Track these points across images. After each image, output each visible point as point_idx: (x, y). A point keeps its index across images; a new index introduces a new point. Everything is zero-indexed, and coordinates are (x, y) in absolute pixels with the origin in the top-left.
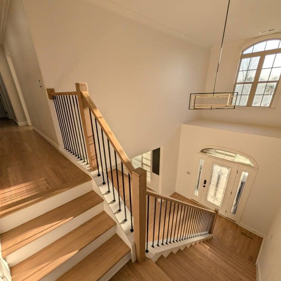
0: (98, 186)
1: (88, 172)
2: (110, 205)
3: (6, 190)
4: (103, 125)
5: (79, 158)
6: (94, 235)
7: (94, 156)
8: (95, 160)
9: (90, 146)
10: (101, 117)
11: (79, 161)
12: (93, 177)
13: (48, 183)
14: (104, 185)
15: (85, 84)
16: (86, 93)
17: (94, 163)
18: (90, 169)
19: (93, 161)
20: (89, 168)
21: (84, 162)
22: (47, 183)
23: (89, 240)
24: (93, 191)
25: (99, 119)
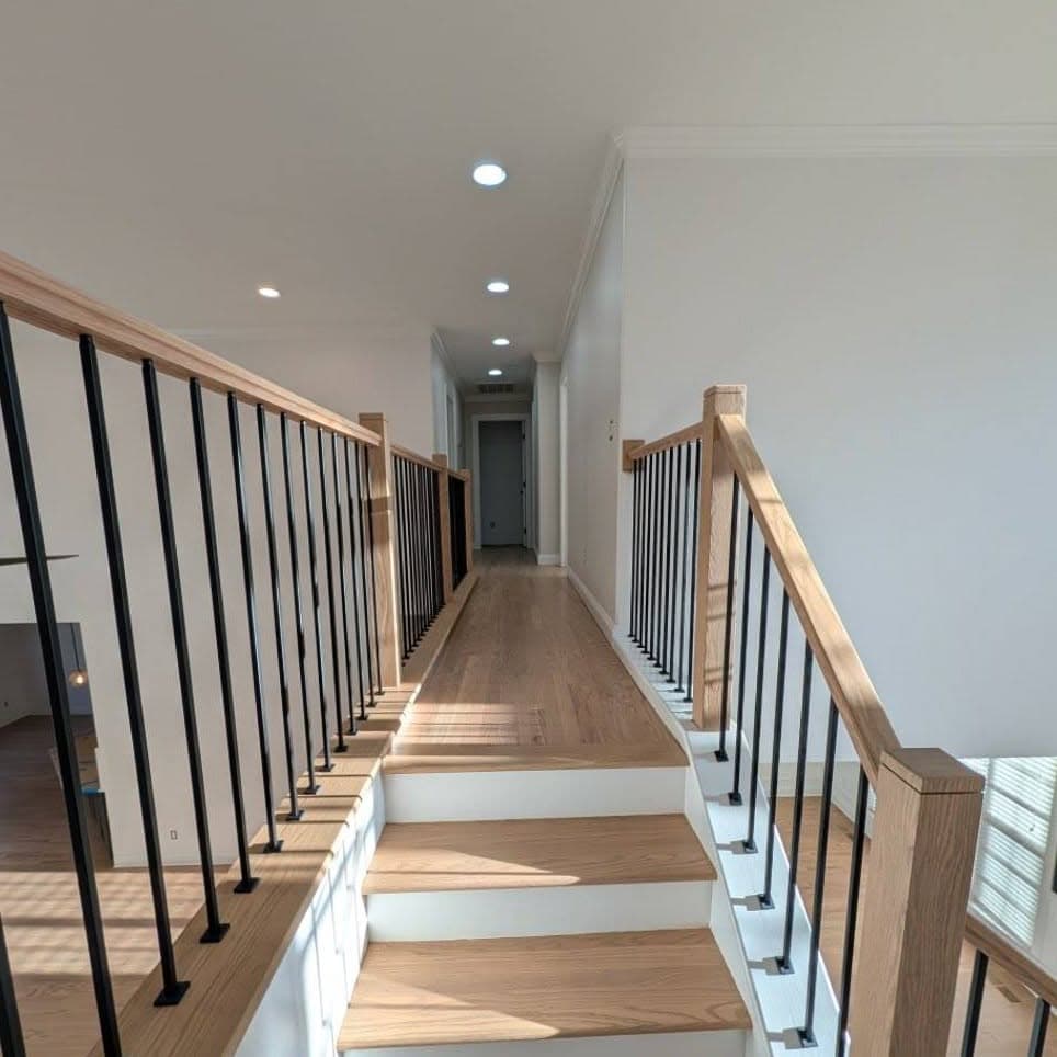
0: (707, 799)
1: (680, 728)
2: (740, 910)
3: (443, 707)
4: (778, 531)
5: (664, 673)
6: (633, 1008)
7: (717, 670)
8: (719, 687)
9: (709, 624)
10: (771, 501)
11: (663, 682)
12: (696, 756)
13: (543, 724)
14: (735, 808)
15: (740, 389)
16: (732, 422)
17: (712, 700)
18: (692, 721)
19: (707, 689)
20: (690, 717)
21: (679, 690)
22: (541, 725)
23: (607, 1017)
24: (682, 816)
25: (766, 509)
